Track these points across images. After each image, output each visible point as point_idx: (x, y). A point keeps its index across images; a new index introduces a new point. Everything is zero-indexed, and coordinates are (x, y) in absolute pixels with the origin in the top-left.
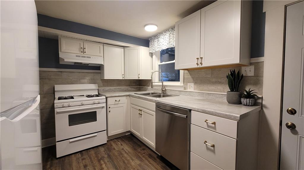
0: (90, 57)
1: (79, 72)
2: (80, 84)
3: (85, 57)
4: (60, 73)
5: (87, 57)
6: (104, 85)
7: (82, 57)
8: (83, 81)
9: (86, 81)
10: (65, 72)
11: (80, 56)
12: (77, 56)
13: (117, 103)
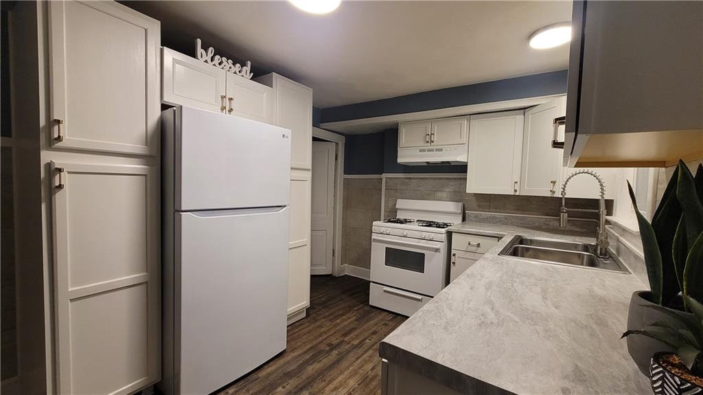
0: (441, 150)
1: (435, 179)
2: (434, 200)
3: (432, 150)
4: (407, 180)
5: (437, 150)
6: (479, 206)
7: (429, 150)
8: (439, 194)
9: (444, 195)
10: (414, 178)
11: (424, 151)
12: (421, 151)
13: (471, 248)
